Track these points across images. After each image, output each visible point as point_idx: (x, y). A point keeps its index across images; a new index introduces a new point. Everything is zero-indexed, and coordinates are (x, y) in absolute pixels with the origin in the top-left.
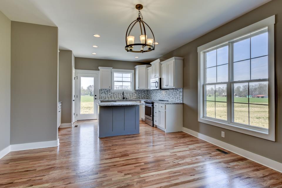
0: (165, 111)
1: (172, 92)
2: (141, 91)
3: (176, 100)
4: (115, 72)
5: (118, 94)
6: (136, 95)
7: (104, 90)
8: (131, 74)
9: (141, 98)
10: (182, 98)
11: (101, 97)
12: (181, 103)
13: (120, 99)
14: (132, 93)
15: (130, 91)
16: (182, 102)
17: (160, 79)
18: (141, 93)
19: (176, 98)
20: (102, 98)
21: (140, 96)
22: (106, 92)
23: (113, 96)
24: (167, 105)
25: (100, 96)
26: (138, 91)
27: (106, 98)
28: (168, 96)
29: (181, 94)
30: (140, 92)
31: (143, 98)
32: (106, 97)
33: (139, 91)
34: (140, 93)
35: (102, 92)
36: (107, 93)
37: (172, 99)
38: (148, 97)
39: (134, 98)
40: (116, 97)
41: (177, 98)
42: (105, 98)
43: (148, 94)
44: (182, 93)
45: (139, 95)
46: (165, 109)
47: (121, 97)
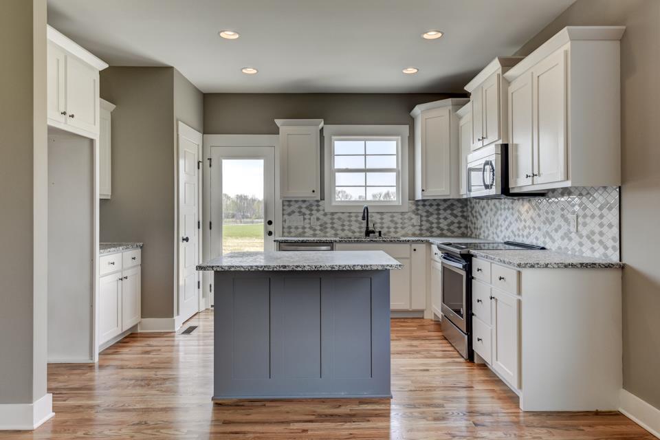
0: (519, 302)
1: (563, 209)
2: (438, 205)
3: (584, 249)
4: (335, 135)
5: (350, 217)
6: (416, 220)
7: (296, 201)
8: (397, 140)
9: (439, 232)
10: (613, 239)
11: (290, 227)
12: (609, 266)
13: (357, 234)
14: (402, 213)
15: (397, 204)
16: (615, 258)
17: (505, 149)
18: (438, 214)
19: (581, 237)
20: (292, 230)
21: (435, 225)
22: (304, 210)
23: (329, 225)
24: (526, 273)
25: (286, 225)
26: (424, 205)
27: (304, 232)
28: (545, 228)
29: (613, 217)
30: (435, 207)
31: (445, 232)
32: (304, 228)
33: (431, 205)
34: (432, 214)
35: (292, 208)
36: (308, 212)
37: (563, 238)
38: (466, 227)
39: (410, 232)
40: (340, 228)
41: (588, 237)
42: (300, 230)
43: (465, 218)
44: (616, 211)
45: (431, 219)
46: (519, 292)
47: (360, 228)
